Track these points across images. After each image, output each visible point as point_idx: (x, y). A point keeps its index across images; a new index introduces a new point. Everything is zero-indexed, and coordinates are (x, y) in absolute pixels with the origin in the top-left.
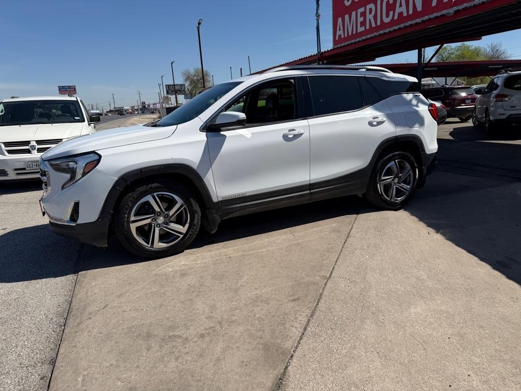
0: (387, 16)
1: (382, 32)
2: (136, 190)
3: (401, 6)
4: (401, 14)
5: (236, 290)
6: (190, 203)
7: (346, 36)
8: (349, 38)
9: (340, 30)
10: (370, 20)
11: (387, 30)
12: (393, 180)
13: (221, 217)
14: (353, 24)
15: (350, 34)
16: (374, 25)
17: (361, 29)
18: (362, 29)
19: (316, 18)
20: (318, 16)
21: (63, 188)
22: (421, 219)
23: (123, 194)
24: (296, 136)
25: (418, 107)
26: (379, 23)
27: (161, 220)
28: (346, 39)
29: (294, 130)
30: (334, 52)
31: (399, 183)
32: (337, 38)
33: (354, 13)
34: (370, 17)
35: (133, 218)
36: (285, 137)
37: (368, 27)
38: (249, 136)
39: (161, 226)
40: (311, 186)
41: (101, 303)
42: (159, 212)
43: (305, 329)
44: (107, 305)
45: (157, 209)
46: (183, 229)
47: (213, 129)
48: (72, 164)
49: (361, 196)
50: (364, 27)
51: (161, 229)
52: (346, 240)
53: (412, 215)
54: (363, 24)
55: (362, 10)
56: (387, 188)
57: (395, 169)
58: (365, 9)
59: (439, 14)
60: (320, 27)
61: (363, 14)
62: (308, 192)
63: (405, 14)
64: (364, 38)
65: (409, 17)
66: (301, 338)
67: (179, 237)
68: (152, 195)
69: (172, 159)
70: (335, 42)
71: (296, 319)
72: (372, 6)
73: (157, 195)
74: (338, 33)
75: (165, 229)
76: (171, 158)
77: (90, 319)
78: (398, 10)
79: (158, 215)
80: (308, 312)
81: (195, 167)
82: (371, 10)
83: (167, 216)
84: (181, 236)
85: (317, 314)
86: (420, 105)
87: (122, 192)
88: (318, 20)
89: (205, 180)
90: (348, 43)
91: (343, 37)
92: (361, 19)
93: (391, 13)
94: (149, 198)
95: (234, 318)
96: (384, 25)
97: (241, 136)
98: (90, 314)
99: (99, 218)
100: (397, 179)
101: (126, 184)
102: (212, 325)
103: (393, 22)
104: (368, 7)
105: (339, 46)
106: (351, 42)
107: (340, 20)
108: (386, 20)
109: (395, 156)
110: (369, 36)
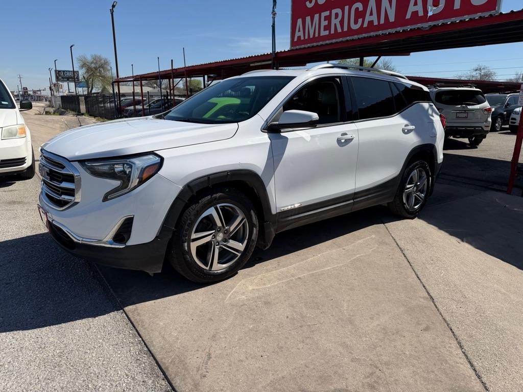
0: (356, 22)
1: (348, 38)
2: (200, 201)
3: (371, 14)
4: (371, 22)
5: (351, 322)
6: (251, 216)
7: (306, 37)
8: (310, 40)
9: (299, 31)
10: (335, 24)
11: (356, 37)
12: (413, 189)
13: (276, 230)
14: (314, 27)
15: (311, 36)
16: (339, 30)
17: (324, 33)
18: (327, 33)
19: (272, 15)
20: (274, 14)
21: (106, 199)
22: (440, 228)
23: (187, 207)
24: (348, 141)
25: (433, 116)
26: (345, 29)
27: (220, 237)
28: (305, 42)
29: (346, 134)
30: (291, 54)
31: (417, 191)
32: (296, 40)
33: (317, 16)
34: (335, 22)
35: (194, 236)
36: (339, 141)
37: (333, 32)
38: (309, 139)
39: (220, 243)
40: (355, 195)
41: (197, 350)
42: (220, 228)
43: (472, 365)
44: (210, 354)
45: (219, 224)
46: (241, 247)
47: (273, 129)
48: (118, 168)
49: (386, 205)
50: (328, 31)
51: (220, 247)
52: (404, 254)
53: (429, 223)
54: (327, 28)
55: (327, 13)
56: (409, 196)
57: (416, 178)
58: (331, 13)
59: (413, 27)
60: (276, 26)
61: (328, 18)
62: (352, 201)
63: (376, 23)
64: (328, 42)
65: (380, 27)
66: (479, 377)
67: (238, 255)
68: (215, 206)
69: (240, 164)
70: (293, 43)
71: (451, 353)
72: (339, 11)
73: (220, 206)
74: (297, 34)
75: (224, 247)
76: (238, 163)
77: (205, 376)
78: (368, 18)
79: (218, 231)
80: (454, 343)
81: (260, 174)
82: (337, 15)
83: (226, 232)
84: (239, 255)
85: (463, 343)
86: (434, 115)
87: (187, 203)
88: (274, 18)
89: (267, 189)
90: (309, 45)
91: (302, 38)
92: (324, 23)
93: (360, 20)
94: (211, 211)
95: (385, 358)
96: (351, 32)
97: (302, 138)
98: (198, 369)
99: (157, 237)
100: (415, 188)
101: (192, 194)
102: (369, 370)
103: (361, 30)
104: (334, 11)
105: (298, 47)
106: (312, 44)
107: (300, 21)
108: (354, 27)
109: (417, 164)
110: (334, 41)
